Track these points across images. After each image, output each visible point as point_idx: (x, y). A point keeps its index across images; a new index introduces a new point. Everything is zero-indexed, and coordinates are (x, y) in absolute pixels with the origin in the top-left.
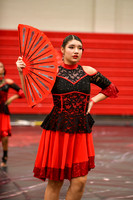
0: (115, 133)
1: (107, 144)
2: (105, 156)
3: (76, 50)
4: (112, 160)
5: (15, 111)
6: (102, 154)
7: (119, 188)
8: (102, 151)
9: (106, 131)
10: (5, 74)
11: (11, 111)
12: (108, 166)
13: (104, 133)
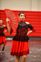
0: (38, 42)
1: (35, 46)
2: (34, 49)
3: (23, 17)
4: (36, 51)
5: (7, 35)
6: (33, 49)
7: (39, 59)
8: (33, 48)
9: (35, 41)
10: (3, 24)
11: (5, 35)
12: (35, 53)
13: (34, 42)
